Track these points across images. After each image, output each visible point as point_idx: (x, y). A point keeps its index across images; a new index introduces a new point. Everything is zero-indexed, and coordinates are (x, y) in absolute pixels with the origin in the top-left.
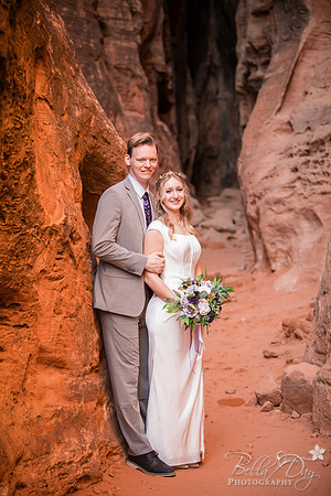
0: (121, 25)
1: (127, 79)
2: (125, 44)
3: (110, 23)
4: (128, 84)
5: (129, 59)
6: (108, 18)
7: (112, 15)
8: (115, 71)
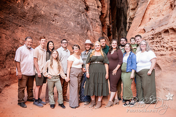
0: (93, 7)
1: (95, 22)
2: (95, 13)
3: (90, 7)
4: (95, 24)
5: (96, 17)
6: (90, 5)
7: (91, 5)
8: (91, 20)
